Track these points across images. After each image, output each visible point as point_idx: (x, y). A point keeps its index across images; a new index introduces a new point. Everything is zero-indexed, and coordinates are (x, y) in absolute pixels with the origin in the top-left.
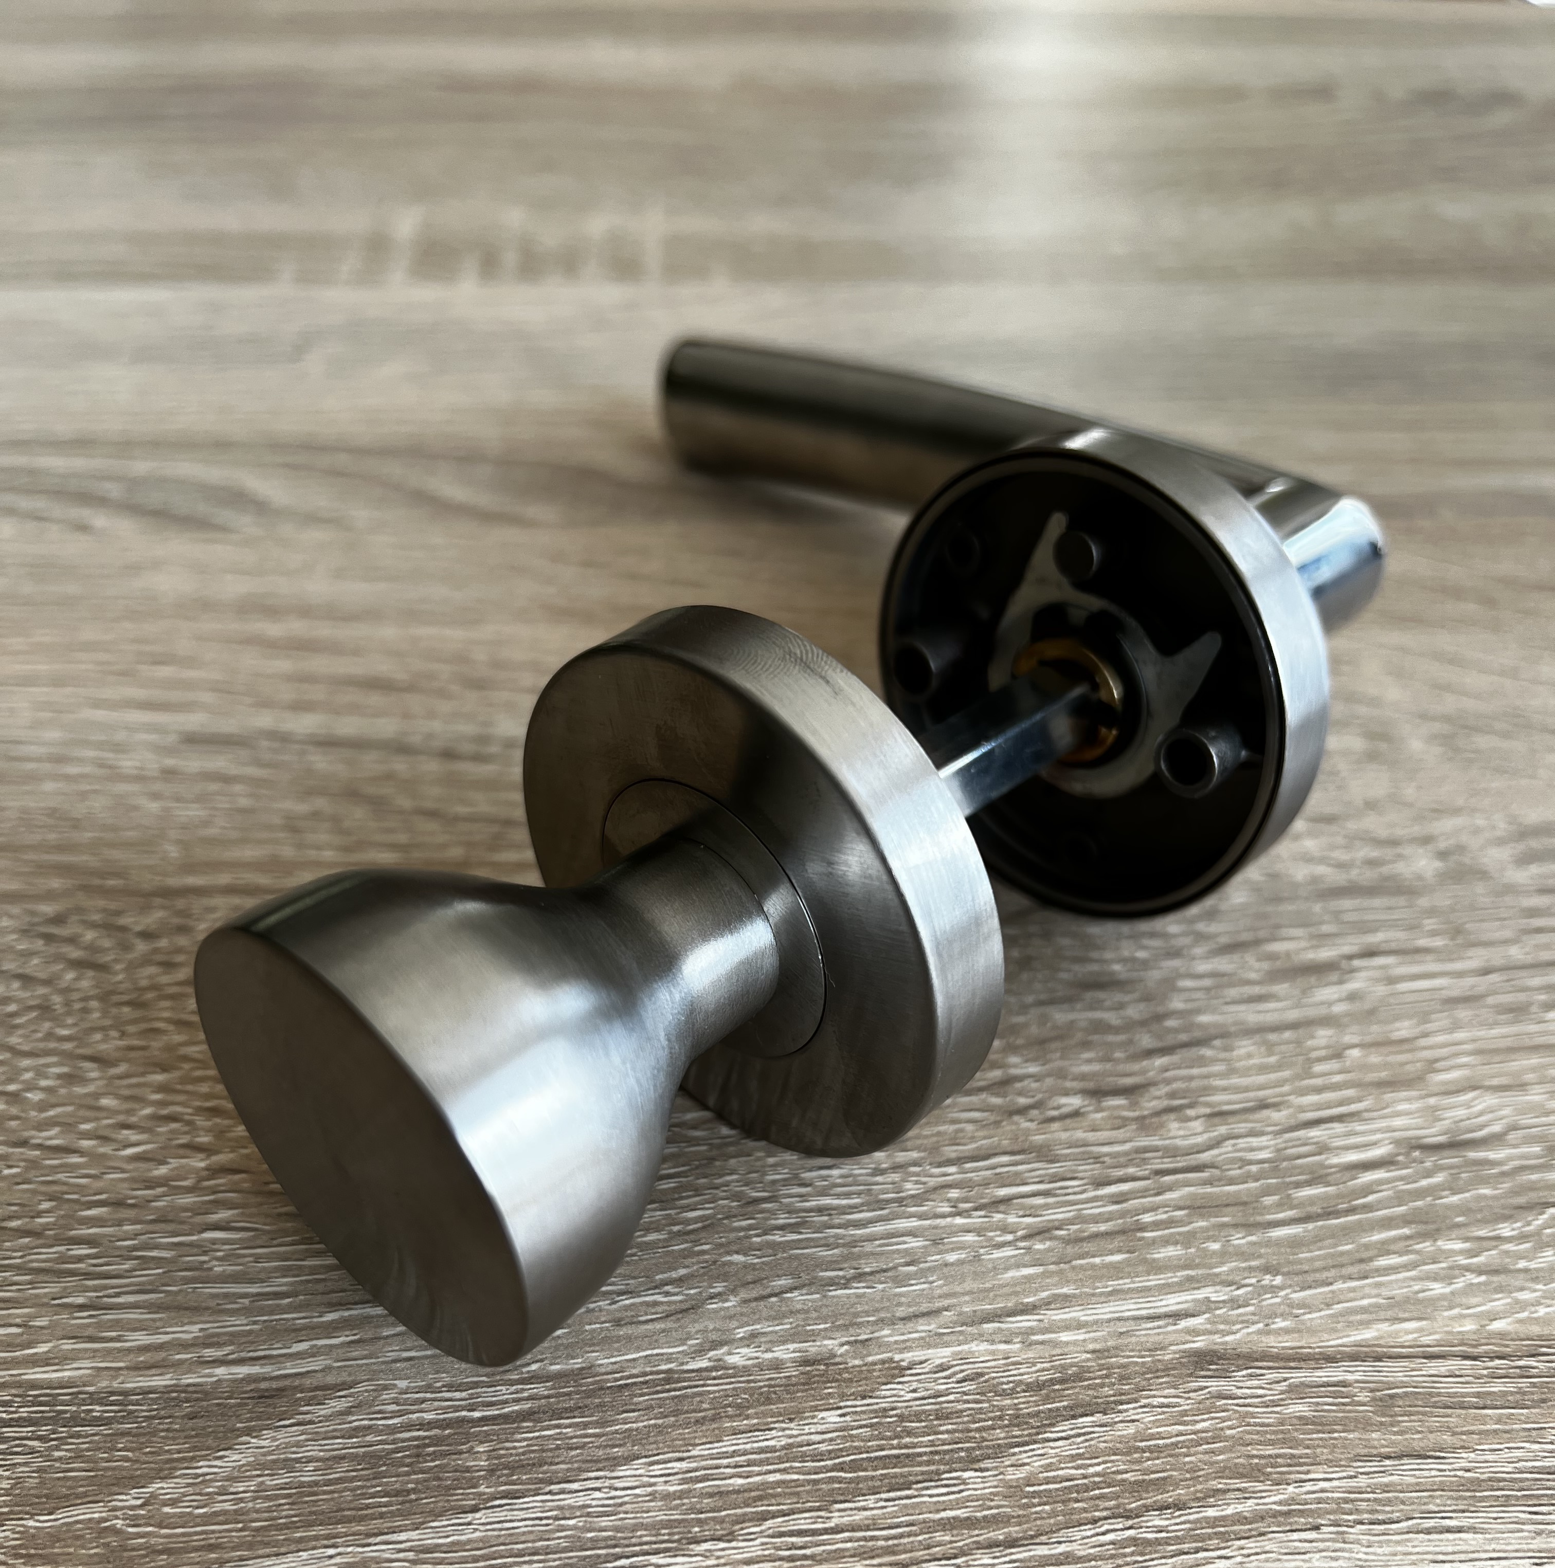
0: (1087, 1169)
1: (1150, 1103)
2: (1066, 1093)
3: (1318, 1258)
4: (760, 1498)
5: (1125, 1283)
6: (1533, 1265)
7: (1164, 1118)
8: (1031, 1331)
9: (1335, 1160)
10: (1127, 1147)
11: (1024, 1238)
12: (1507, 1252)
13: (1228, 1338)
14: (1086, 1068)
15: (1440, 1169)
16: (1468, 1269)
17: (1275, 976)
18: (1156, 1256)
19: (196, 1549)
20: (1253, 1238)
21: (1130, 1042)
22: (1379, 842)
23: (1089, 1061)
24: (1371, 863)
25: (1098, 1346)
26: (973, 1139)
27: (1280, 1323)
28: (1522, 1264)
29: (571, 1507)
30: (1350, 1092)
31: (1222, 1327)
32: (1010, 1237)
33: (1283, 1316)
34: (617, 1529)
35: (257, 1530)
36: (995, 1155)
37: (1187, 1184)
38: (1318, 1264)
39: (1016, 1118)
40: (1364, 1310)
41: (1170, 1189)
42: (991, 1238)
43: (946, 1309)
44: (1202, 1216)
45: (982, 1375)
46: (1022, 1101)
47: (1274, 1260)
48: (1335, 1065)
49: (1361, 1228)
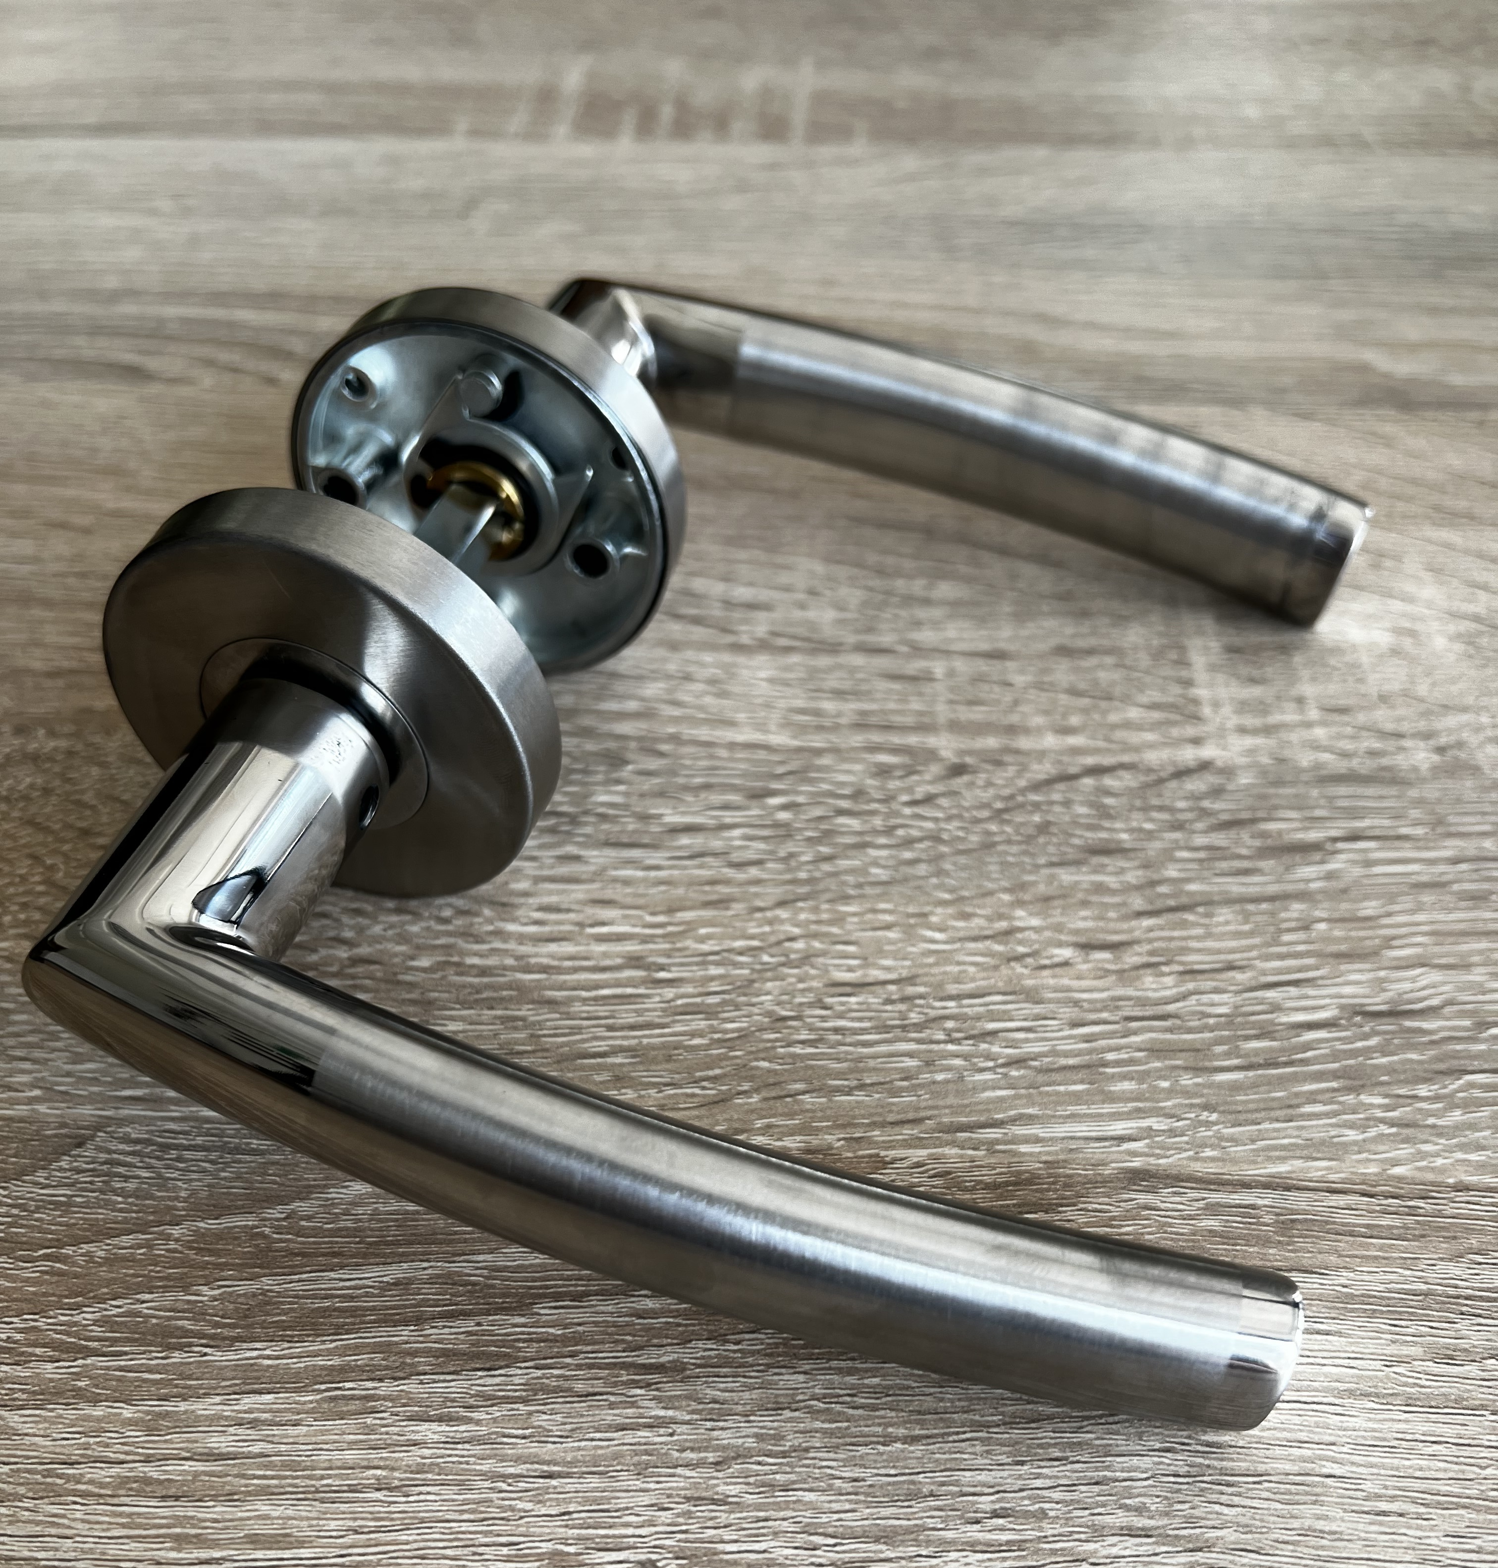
0: (1067, 1012)
1: (1131, 959)
2: (1060, 944)
3: (1252, 1101)
5: (1082, 1109)
6: (1440, 1122)
7: (1142, 972)
8: (997, 1142)
9: (1284, 1019)
10: (1104, 995)
11: (1003, 1065)
12: (1421, 1110)
13: (1161, 1161)
14: (1081, 925)
15: (1374, 1033)
16: (1383, 1121)
17: (1264, 853)
18: (1112, 1088)
19: (323, 1255)
20: (1199, 1080)
21: (1124, 904)
22: (1383, 735)
23: (1085, 919)
24: (1373, 754)
25: (1049, 1158)
26: (973, 980)
27: (1208, 1153)
28: (1431, 1121)
30: (1310, 961)
31: (1158, 1151)
32: (991, 1064)
33: (1212, 1147)
35: (370, 1244)
36: (990, 994)
37: (1151, 1030)
38: (1251, 1106)
39: (1013, 964)
40: (1284, 1148)
41: (1135, 1033)
42: (975, 1064)
43: (929, 1118)
44: (1158, 1059)
45: (949, 1173)
46: (1021, 949)
47: (1213, 1100)
48: (1301, 936)
49: (1295, 1078)
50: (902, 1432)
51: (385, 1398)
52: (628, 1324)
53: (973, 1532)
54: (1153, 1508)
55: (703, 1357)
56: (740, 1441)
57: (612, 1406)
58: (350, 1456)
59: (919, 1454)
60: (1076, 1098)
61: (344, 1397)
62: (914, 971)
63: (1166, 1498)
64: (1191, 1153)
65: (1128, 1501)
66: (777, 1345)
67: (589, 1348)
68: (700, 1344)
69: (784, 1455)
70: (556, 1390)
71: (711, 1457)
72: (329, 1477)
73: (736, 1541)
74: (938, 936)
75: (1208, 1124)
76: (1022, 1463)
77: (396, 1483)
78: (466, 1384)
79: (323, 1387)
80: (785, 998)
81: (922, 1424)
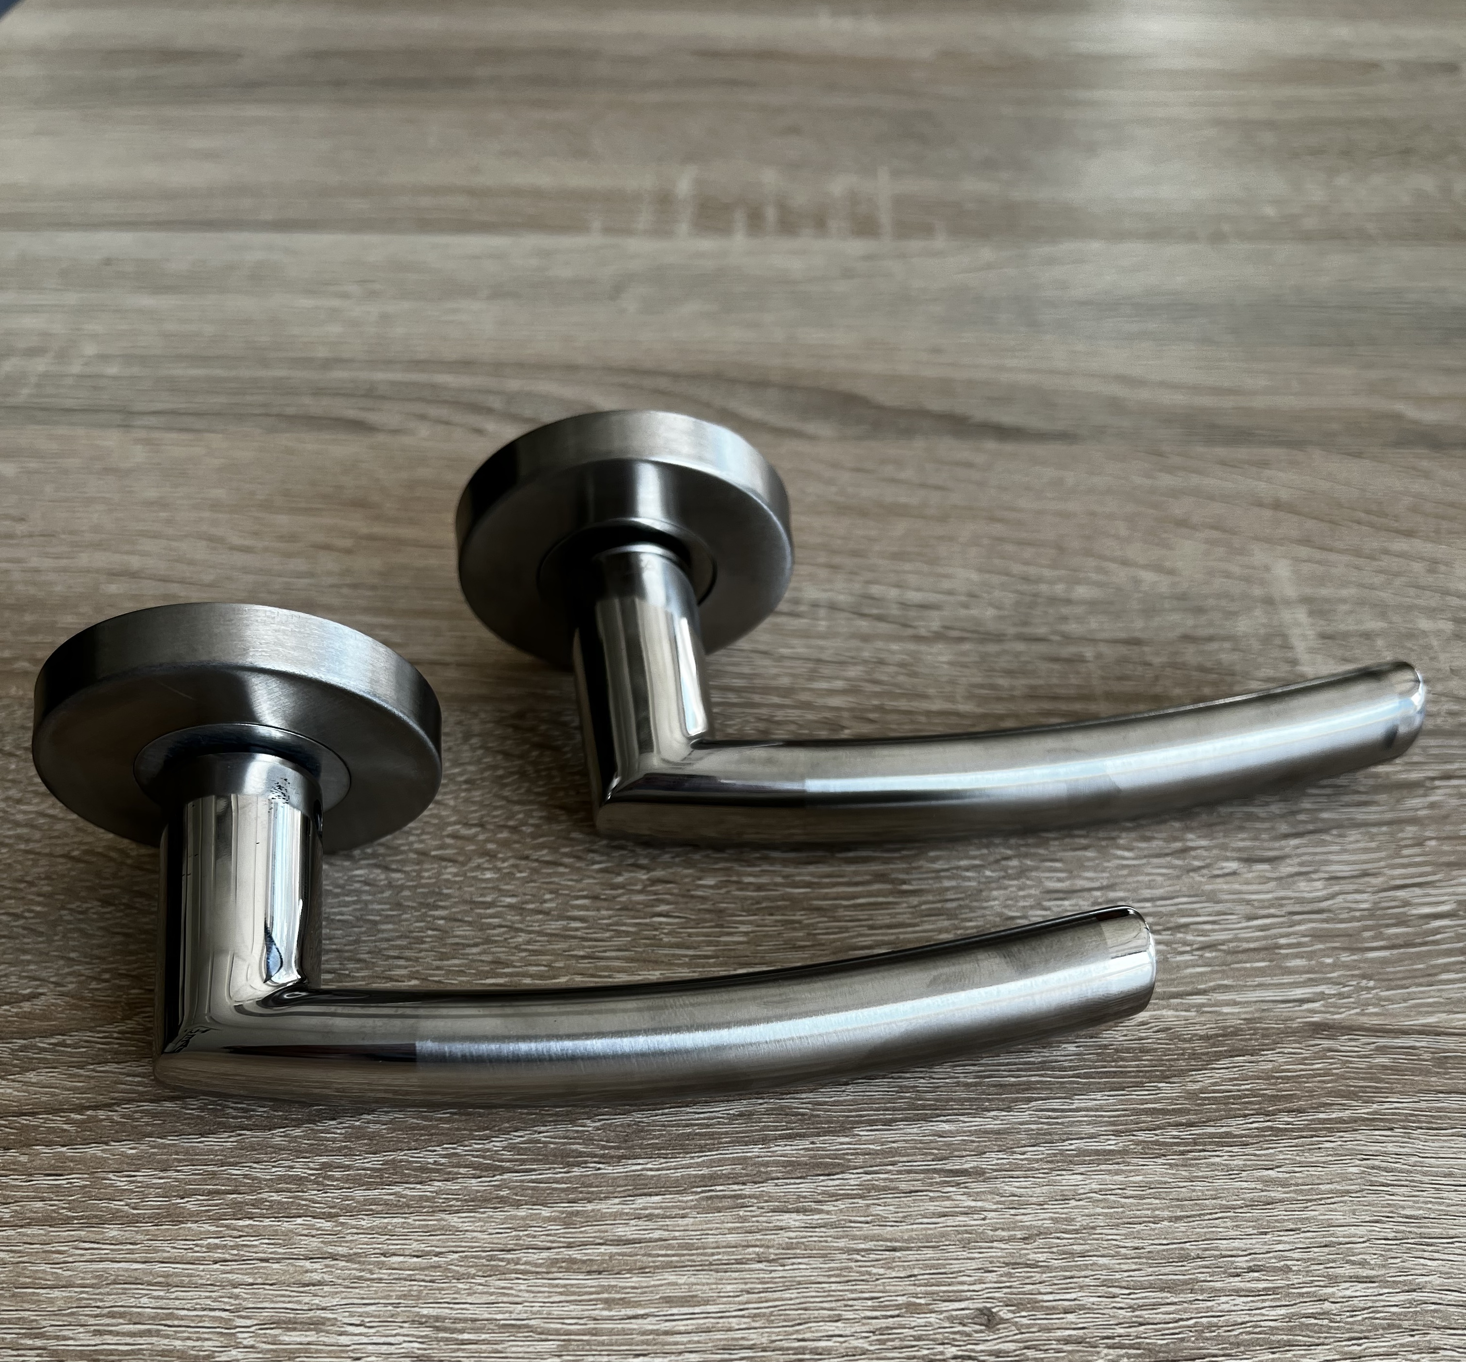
0: (1242, 909)
1: (1286, 869)
2: (1227, 859)
3: (1400, 972)
4: (1027, 1089)
5: (1268, 980)
7: (1296, 878)
8: (1203, 1005)
9: (1415, 912)
10: (1270, 896)
11: (1198, 949)
13: (1336, 1017)
14: (1241, 844)
17: (1377, 789)
18: (1288, 964)
20: (1355, 957)
21: (1273, 828)
22: (1459, 699)
23: (1243, 840)
24: (1451, 714)
25: (1248, 1016)
26: (1162, 886)
27: (1372, 1010)
29: (906, 1086)
30: (1428, 869)
31: (1332, 1009)
32: (1188, 948)
33: (1375, 1005)
34: (936, 1100)
36: (1177, 897)
37: (1311, 921)
38: (1399, 975)
39: (1191, 874)
40: (1429, 1005)
41: (1299, 923)
42: (1175, 949)
44: (1321, 942)
45: (1170, 1029)
46: (1197, 863)
47: (1369, 972)
48: (1416, 850)
49: (1430, 955)
50: (1166, 1214)
51: (750, 1197)
52: (932, 1142)
53: (1236, 1282)
54: (1372, 1262)
55: (997, 1164)
56: (1040, 1223)
57: (932, 1199)
58: (731, 1238)
59: (1183, 1229)
60: (1261, 972)
61: (717, 1196)
62: (1112, 881)
63: (1382, 1255)
64: (1358, 1010)
65: (1352, 1258)
66: (1055, 1155)
67: (905, 1159)
68: (993, 1155)
69: (1077, 1231)
70: (885, 1189)
71: (1019, 1234)
72: (719, 1254)
73: (1051, 1293)
74: (1127, 854)
75: (1368, 989)
76: (1266, 1233)
77: (772, 1257)
78: (812, 1185)
79: (699, 1190)
80: (1010, 902)
81: (1182, 1208)
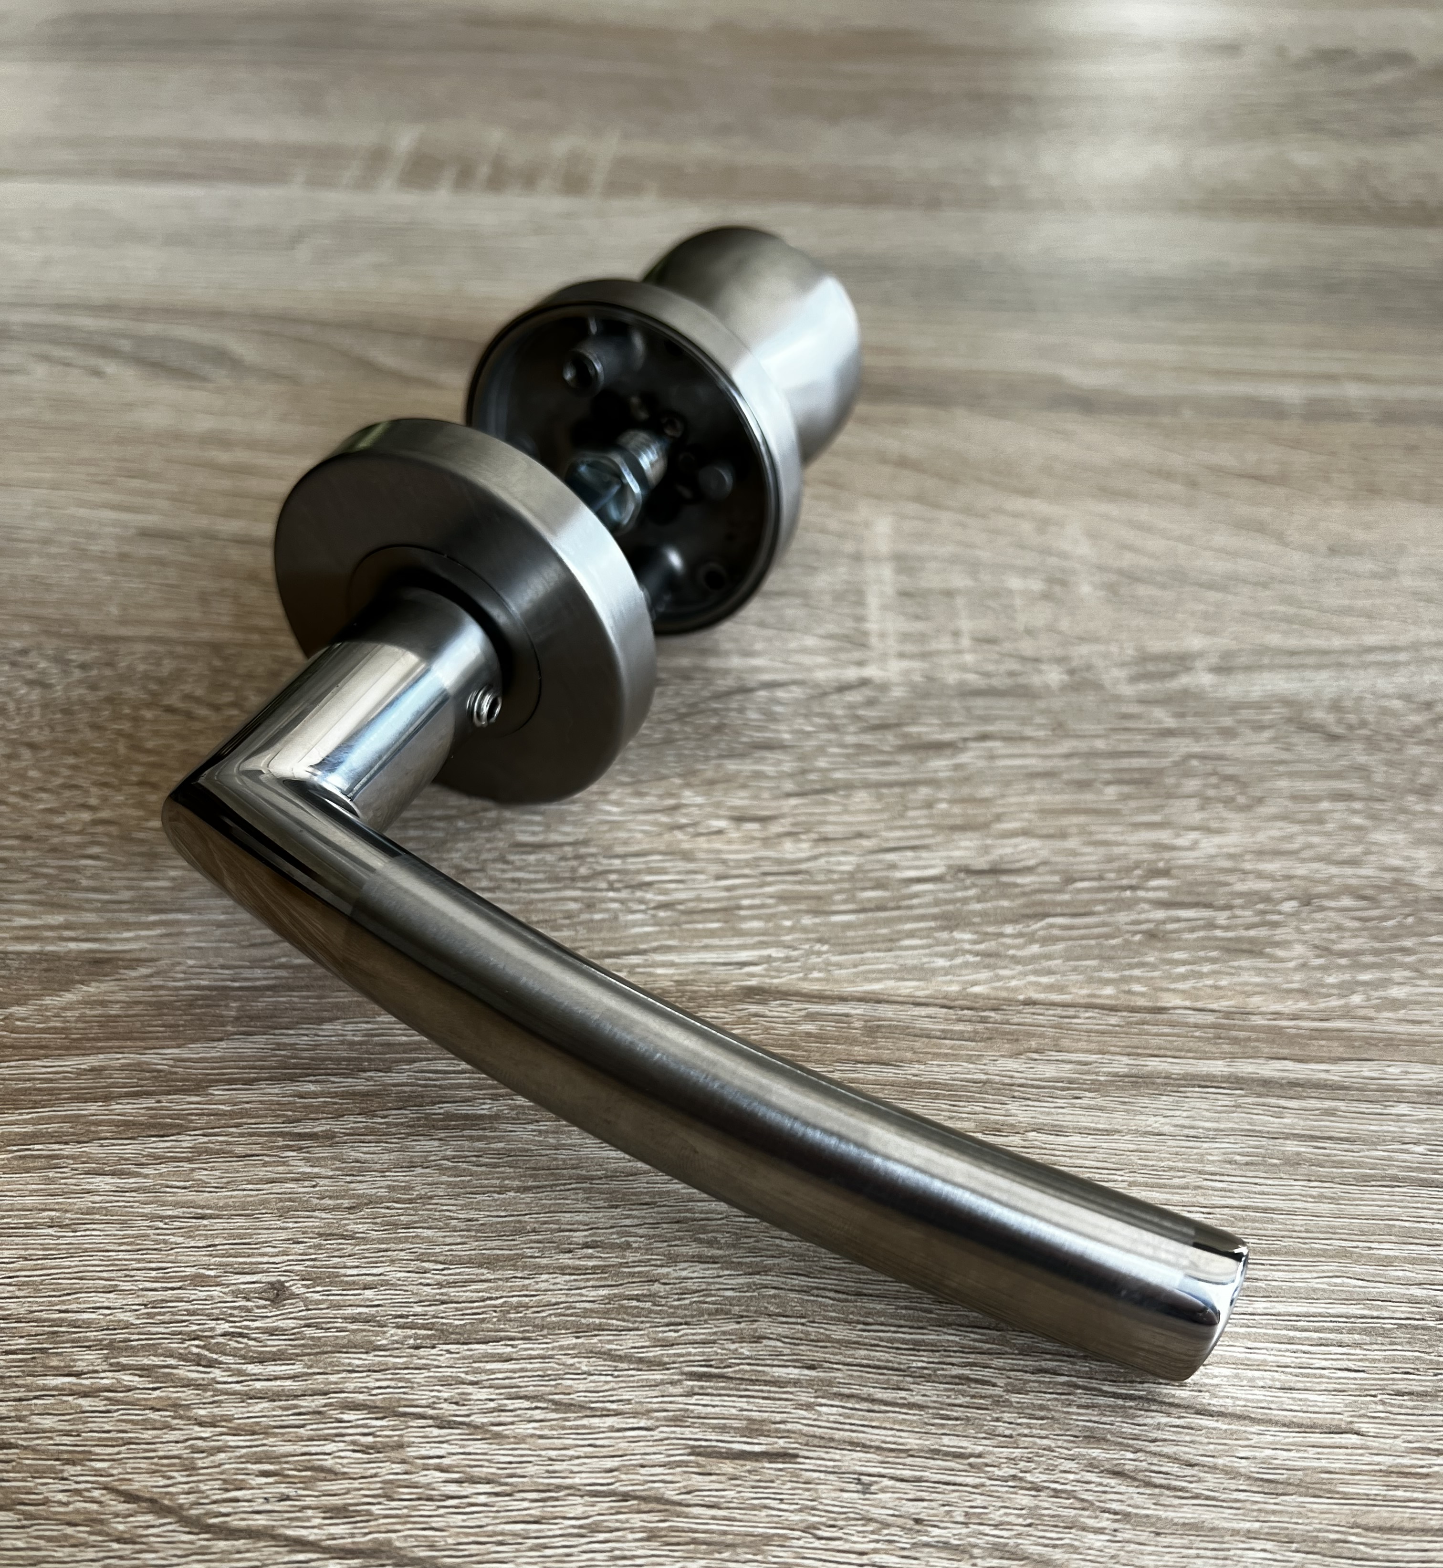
0: (714, 869)
1: (775, 828)
2: (718, 817)
3: (860, 936)
4: (415, 1049)
5: (715, 942)
6: (1019, 953)
7: (783, 839)
8: (638, 966)
9: (898, 875)
10: (748, 856)
11: (655, 908)
12: (1003, 944)
13: (776, 981)
14: (738, 802)
15: (974, 885)
16: (970, 952)
17: (902, 749)
18: (744, 926)
19: (32, 1047)
20: (817, 920)
21: (778, 788)
22: (1023, 659)
23: (741, 798)
24: (1011, 674)
25: (681, 978)
26: (640, 843)
27: (816, 975)
28: (1011, 952)
29: (285, 1044)
30: (928, 832)
31: (772, 973)
32: (643, 907)
33: (820, 970)
34: (312, 1059)
35: (74, 1040)
37: (784, 882)
38: (858, 940)
39: (674, 832)
40: (880, 971)
41: (770, 884)
42: (629, 907)
43: (583, 948)
44: (786, 904)
46: (684, 821)
47: (827, 935)
48: (925, 812)
49: (900, 920)
50: (516, 1183)
51: (67, 1157)
52: (290, 1103)
53: (566, 1260)
54: (723, 1241)
55: (352, 1128)
56: (374, 1191)
57: (265, 1164)
58: (29, 1201)
59: (528, 1200)
60: (712, 933)
61: (32, 1156)
62: (590, 836)
63: (736, 1234)
64: (801, 975)
65: (702, 1236)
66: (419, 1119)
67: (253, 1121)
68: (352, 1118)
69: (410, 1201)
70: (217, 1152)
71: (346, 1203)
72: (10, 1217)
73: (357, 1267)
74: (615, 809)
75: (819, 953)
76: (616, 1207)
77: (67, 1222)
78: (140, 1147)
79: (15, 1148)
80: (473, 855)
81: (535, 1177)
